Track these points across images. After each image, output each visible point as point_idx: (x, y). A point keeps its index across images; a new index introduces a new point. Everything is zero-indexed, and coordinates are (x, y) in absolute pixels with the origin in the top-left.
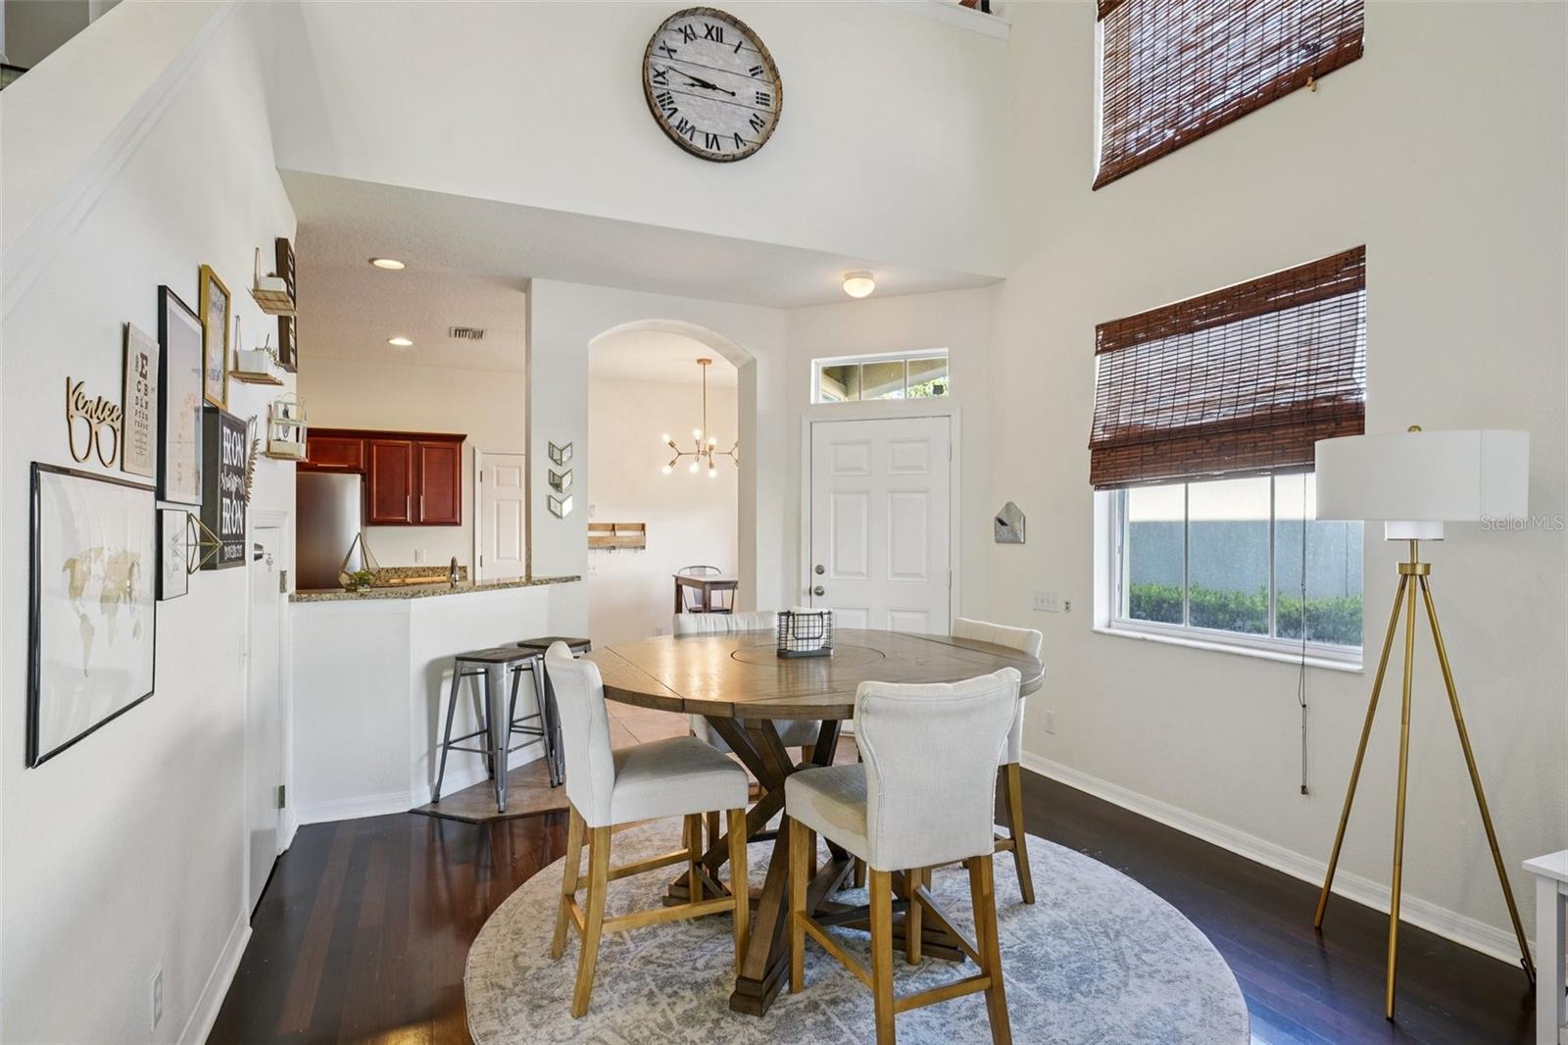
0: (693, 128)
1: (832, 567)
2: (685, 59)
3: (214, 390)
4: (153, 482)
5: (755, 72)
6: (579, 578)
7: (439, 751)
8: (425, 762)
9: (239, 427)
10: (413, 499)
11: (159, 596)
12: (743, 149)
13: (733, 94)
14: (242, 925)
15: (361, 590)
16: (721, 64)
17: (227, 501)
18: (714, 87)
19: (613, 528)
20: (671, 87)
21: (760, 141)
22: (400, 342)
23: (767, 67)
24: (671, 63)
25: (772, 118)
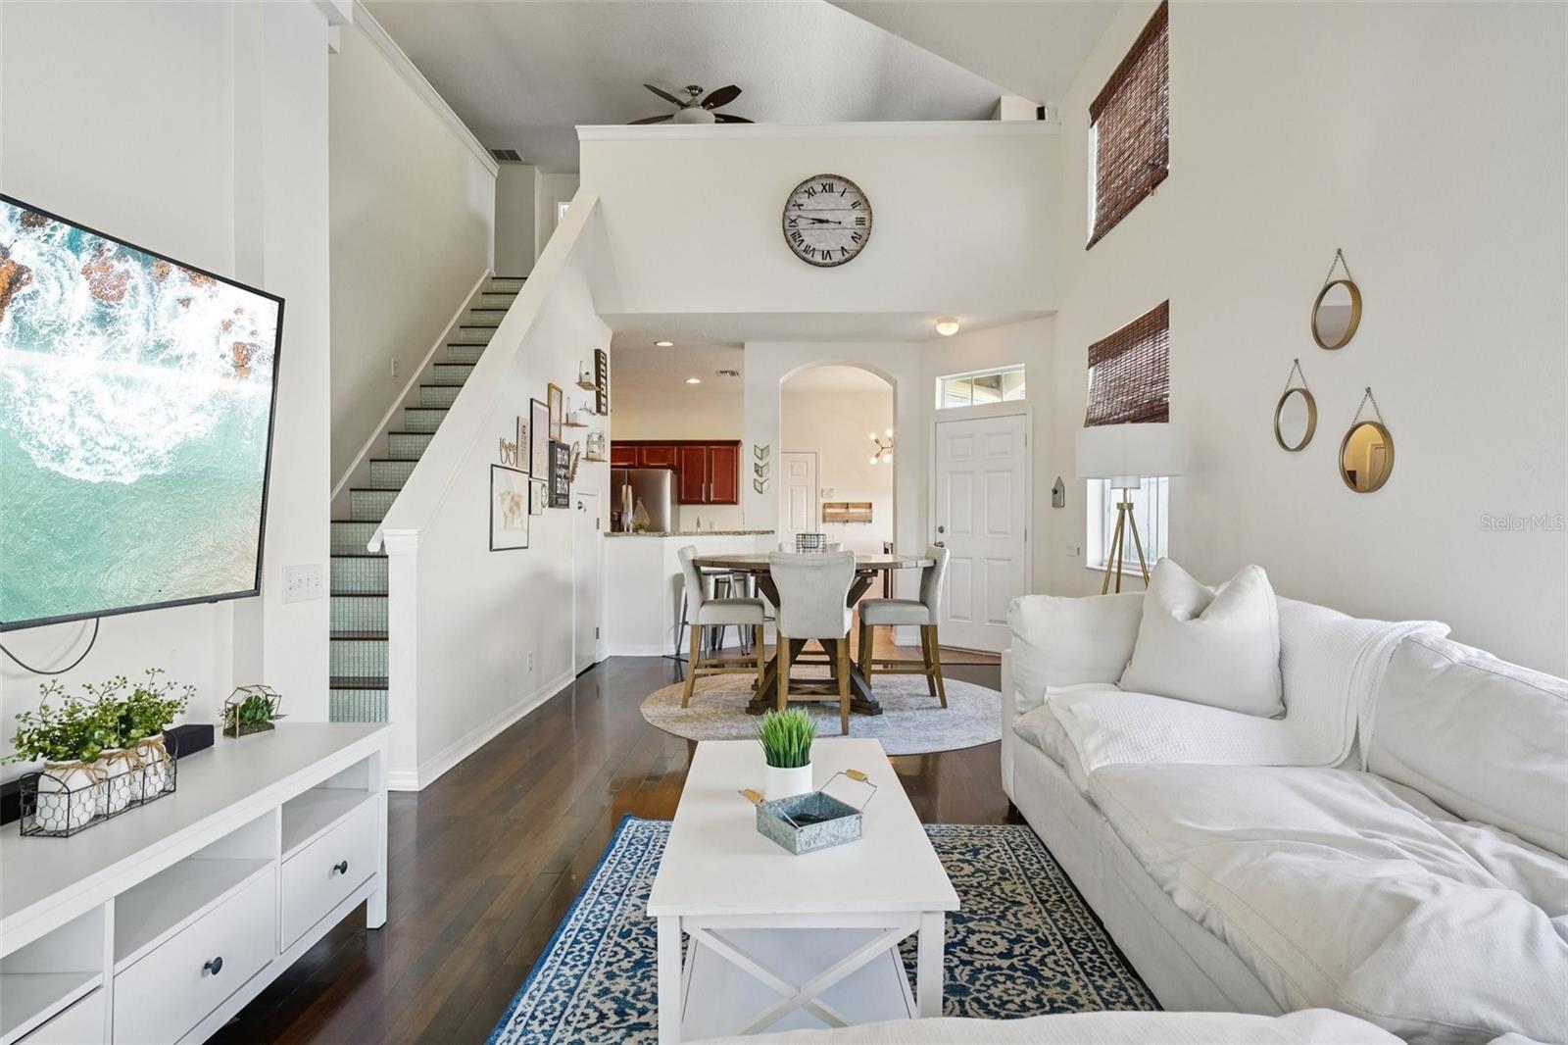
0: (814, 249)
1: (949, 526)
2: (810, 208)
3: (555, 434)
4: (528, 471)
5: (854, 205)
6: (773, 532)
7: (680, 626)
8: (673, 631)
9: (566, 448)
10: (706, 486)
11: (530, 513)
12: (847, 255)
13: (840, 223)
14: (571, 674)
15: (640, 532)
16: (832, 206)
17: (559, 479)
18: (827, 221)
19: (847, 506)
20: (800, 227)
21: (858, 249)
22: (693, 381)
23: (862, 202)
24: (800, 213)
25: (867, 232)
